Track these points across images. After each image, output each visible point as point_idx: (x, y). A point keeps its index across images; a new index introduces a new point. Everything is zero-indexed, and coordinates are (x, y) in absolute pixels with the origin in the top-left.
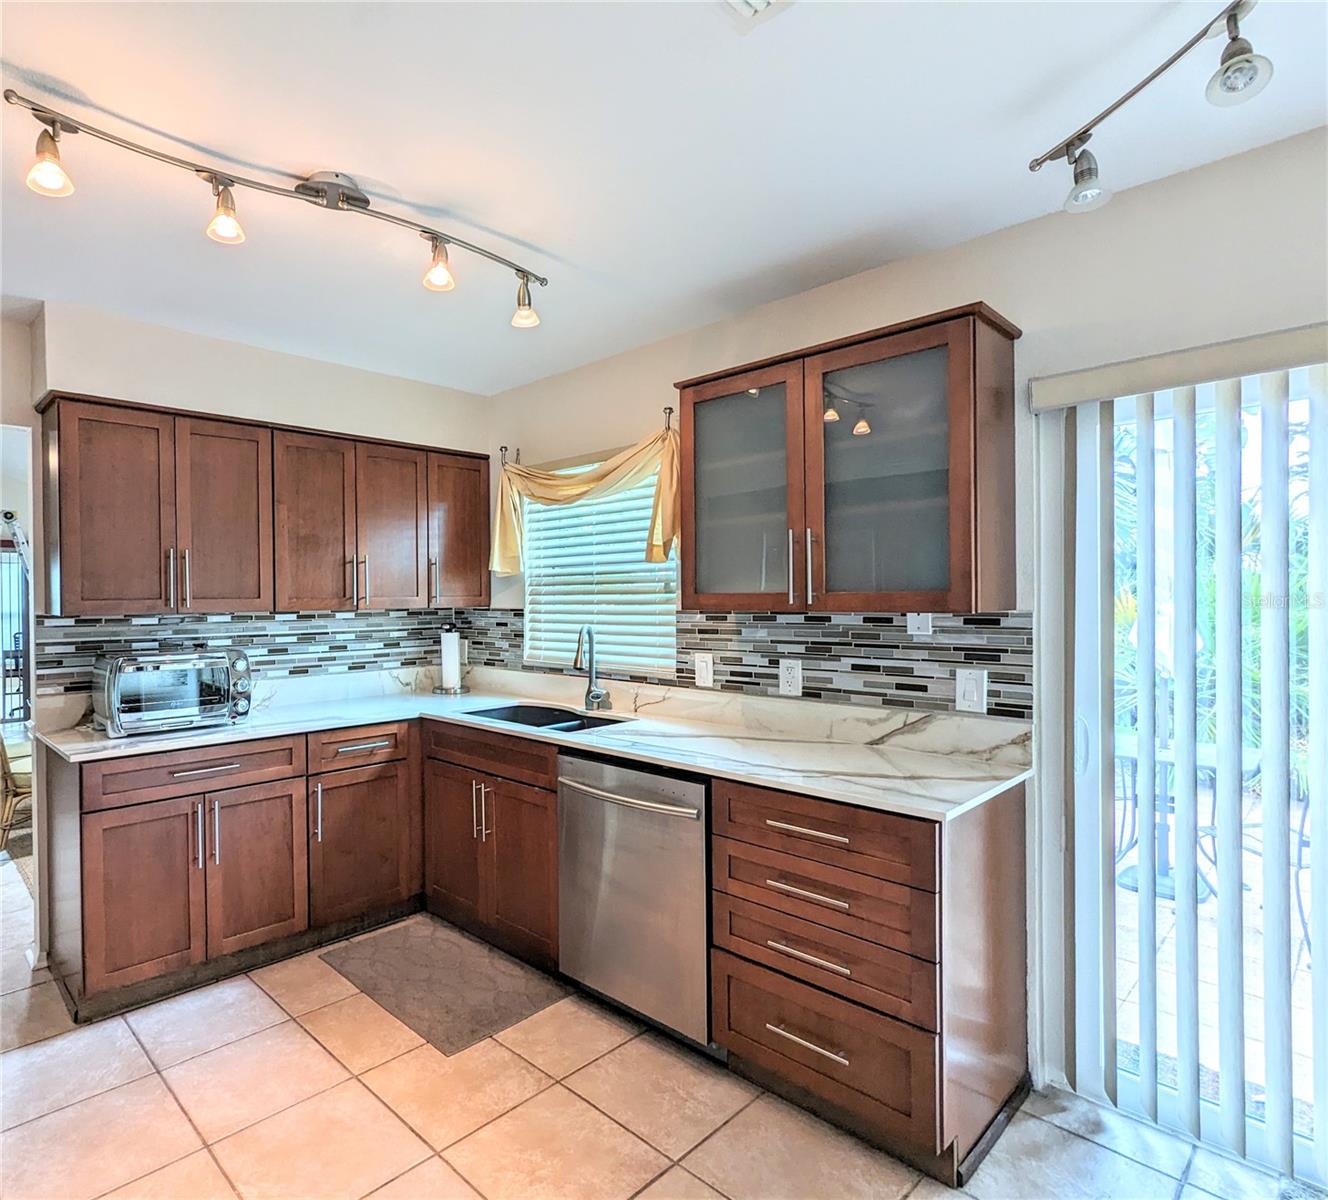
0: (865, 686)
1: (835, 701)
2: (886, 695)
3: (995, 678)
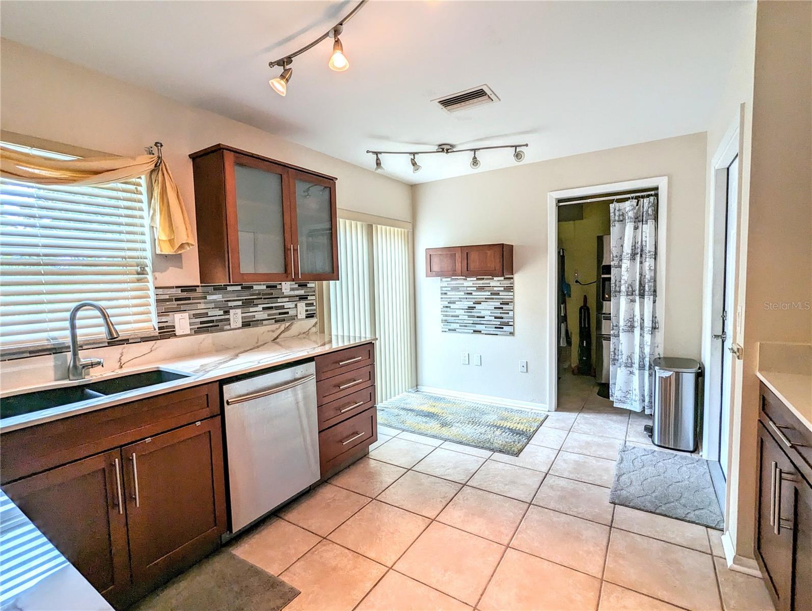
0: (268, 316)
1: (256, 326)
2: (275, 318)
3: (307, 305)
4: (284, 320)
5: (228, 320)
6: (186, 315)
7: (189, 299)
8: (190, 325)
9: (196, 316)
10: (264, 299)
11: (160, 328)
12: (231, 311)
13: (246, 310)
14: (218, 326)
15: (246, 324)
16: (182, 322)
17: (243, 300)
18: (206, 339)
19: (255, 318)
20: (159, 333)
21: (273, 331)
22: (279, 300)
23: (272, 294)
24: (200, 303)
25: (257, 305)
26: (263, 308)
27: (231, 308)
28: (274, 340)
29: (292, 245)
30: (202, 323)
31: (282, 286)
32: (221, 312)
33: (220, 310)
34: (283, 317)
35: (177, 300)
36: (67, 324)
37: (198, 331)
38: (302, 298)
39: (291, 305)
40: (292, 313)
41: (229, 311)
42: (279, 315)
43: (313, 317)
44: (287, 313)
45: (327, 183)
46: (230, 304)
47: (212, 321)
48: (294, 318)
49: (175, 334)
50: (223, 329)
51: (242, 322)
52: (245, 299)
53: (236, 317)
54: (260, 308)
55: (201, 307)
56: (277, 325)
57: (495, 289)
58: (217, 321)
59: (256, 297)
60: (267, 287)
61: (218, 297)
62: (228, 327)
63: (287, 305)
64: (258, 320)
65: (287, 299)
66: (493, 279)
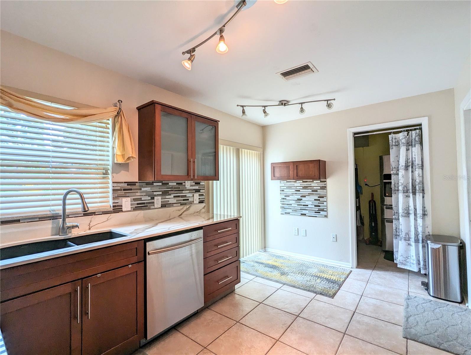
0: (177, 201)
1: (169, 207)
2: (181, 203)
3: (200, 195)
4: (186, 204)
5: (153, 203)
6: (129, 199)
7: (131, 189)
8: (131, 205)
9: (135, 200)
10: (175, 191)
11: (114, 206)
12: (155, 197)
13: (164, 197)
14: (147, 206)
15: (163, 206)
16: (126, 203)
17: (162, 191)
18: (140, 213)
19: (169, 202)
20: (113, 209)
21: (179, 210)
22: (183, 192)
23: (179, 188)
24: (137, 192)
25: (170, 194)
26: (174, 196)
27: (155, 195)
28: (179, 216)
29: (192, 159)
30: (138, 204)
31: (185, 184)
32: (150, 198)
33: (149, 197)
34: (185, 202)
35: (124, 190)
36: (61, 202)
37: (136, 209)
38: (197, 191)
39: (190, 195)
40: (191, 199)
41: (154, 197)
42: (183, 201)
43: (203, 202)
44: (188, 200)
45: (214, 124)
46: (155, 193)
47: (144, 203)
48: (192, 203)
49: (122, 210)
50: (150, 208)
51: (161, 205)
52: (164, 191)
53: (158, 201)
54: (172, 196)
55: (138, 194)
56: (182, 207)
57: (315, 188)
58: (147, 203)
59: (170, 190)
60: (177, 184)
61: (148, 189)
62: (153, 207)
63: (188, 195)
64: (171, 204)
65: (188, 192)
66: (313, 182)
